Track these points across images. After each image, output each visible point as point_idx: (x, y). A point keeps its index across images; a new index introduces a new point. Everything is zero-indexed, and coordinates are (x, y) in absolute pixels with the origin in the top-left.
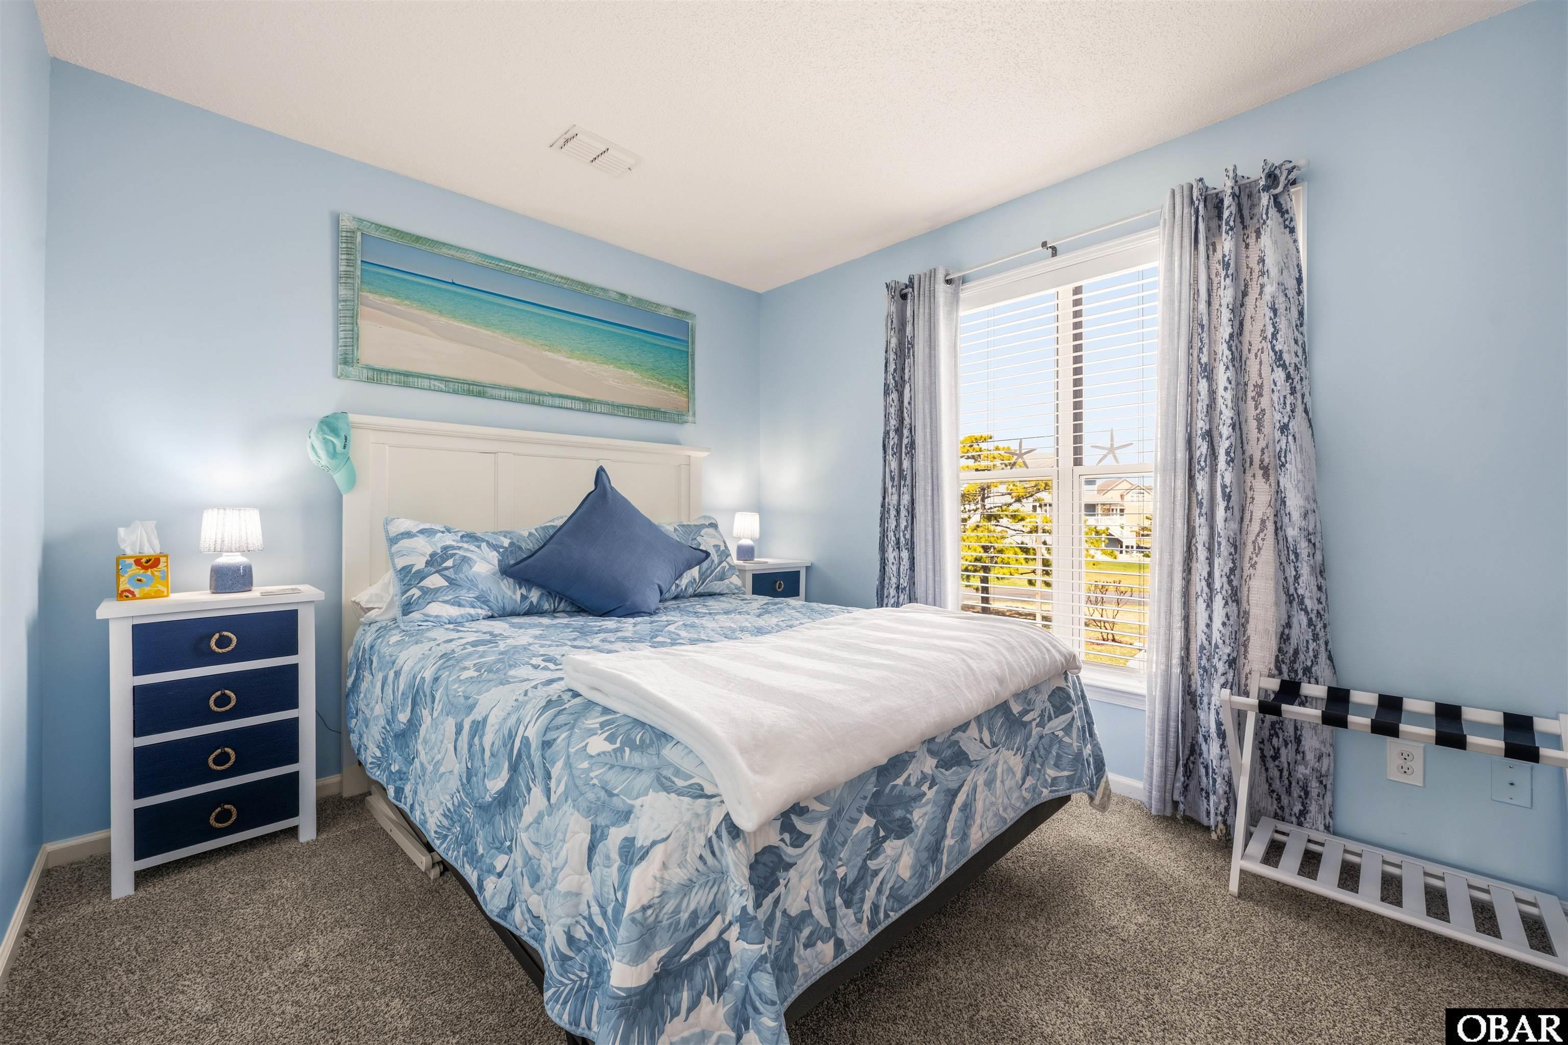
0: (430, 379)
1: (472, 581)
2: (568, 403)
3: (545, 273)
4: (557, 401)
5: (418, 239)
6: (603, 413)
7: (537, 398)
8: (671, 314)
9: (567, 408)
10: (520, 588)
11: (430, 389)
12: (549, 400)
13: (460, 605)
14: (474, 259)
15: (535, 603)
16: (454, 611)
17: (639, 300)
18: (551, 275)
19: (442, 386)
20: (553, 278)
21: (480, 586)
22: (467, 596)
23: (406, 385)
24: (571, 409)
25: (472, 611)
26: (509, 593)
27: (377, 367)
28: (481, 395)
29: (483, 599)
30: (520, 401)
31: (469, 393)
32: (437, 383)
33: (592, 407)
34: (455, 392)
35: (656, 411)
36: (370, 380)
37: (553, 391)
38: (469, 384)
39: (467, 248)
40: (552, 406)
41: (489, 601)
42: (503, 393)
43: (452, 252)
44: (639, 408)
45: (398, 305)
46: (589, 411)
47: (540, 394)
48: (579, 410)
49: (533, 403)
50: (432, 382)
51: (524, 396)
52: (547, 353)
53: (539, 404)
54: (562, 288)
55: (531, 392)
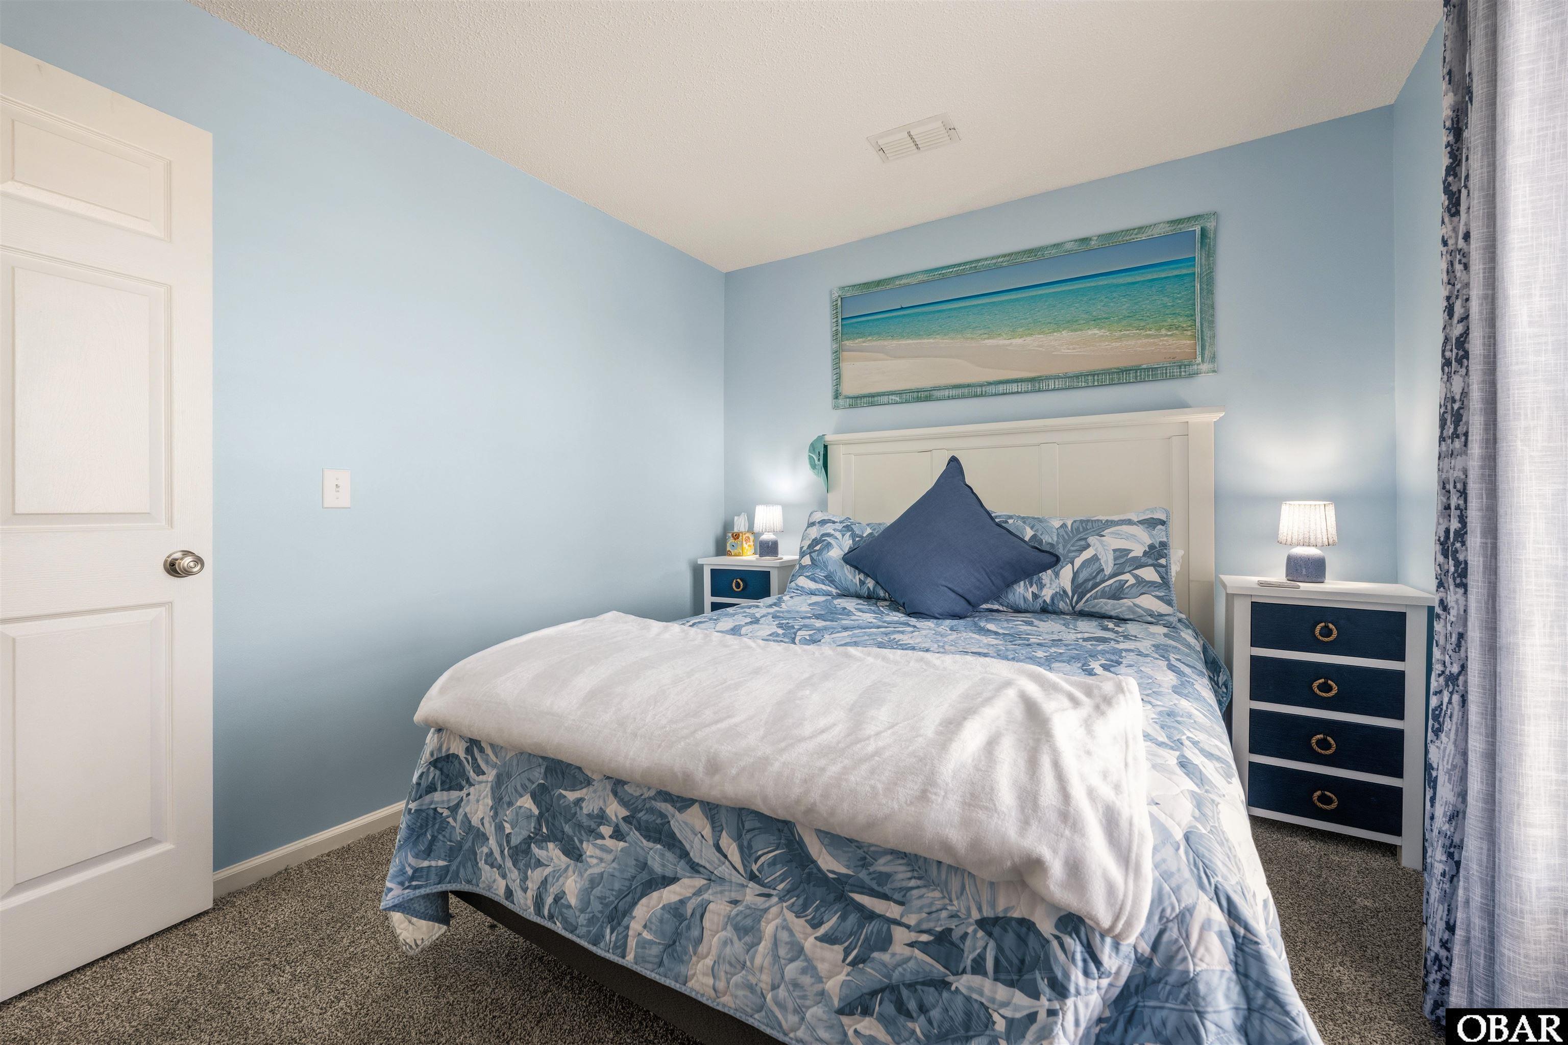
0: (888, 395)
1: (824, 562)
2: (1014, 387)
3: (986, 259)
4: (1001, 388)
5: (879, 283)
6: (1058, 389)
7: (979, 390)
8: (1167, 229)
9: (1012, 393)
10: (859, 574)
11: (888, 404)
12: (992, 389)
13: (815, 581)
14: (921, 277)
15: (871, 589)
16: (812, 585)
17: (1103, 237)
18: (993, 258)
19: (898, 399)
20: (994, 261)
21: (829, 568)
22: (821, 574)
23: (873, 404)
24: (1018, 393)
25: (824, 587)
26: (850, 577)
27: (851, 395)
28: (928, 399)
29: (830, 579)
30: (964, 397)
31: (919, 400)
32: (893, 397)
33: (1043, 385)
34: (907, 402)
35: (1136, 369)
36: (851, 406)
37: (991, 379)
38: (918, 392)
39: (914, 271)
40: (996, 395)
41: (834, 581)
42: (946, 393)
43: (902, 282)
44: (1108, 372)
45: (864, 342)
46: (1039, 391)
47: (981, 386)
48: (1026, 392)
49: (976, 396)
50: (890, 397)
51: (966, 391)
52: (986, 341)
53: (981, 395)
54: (1001, 267)
55: (969, 386)
